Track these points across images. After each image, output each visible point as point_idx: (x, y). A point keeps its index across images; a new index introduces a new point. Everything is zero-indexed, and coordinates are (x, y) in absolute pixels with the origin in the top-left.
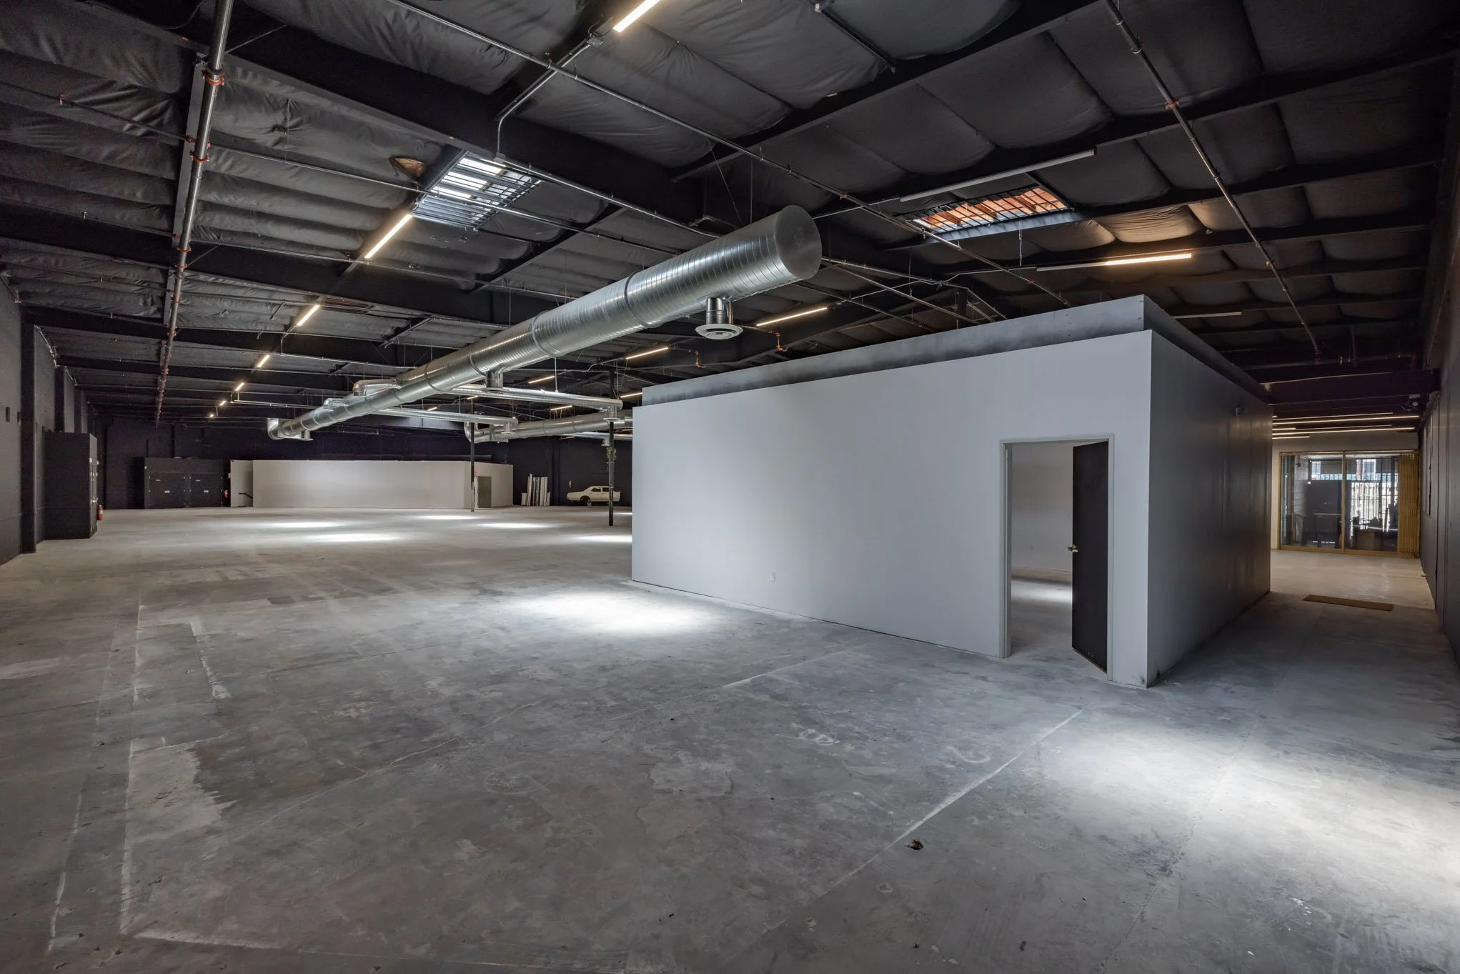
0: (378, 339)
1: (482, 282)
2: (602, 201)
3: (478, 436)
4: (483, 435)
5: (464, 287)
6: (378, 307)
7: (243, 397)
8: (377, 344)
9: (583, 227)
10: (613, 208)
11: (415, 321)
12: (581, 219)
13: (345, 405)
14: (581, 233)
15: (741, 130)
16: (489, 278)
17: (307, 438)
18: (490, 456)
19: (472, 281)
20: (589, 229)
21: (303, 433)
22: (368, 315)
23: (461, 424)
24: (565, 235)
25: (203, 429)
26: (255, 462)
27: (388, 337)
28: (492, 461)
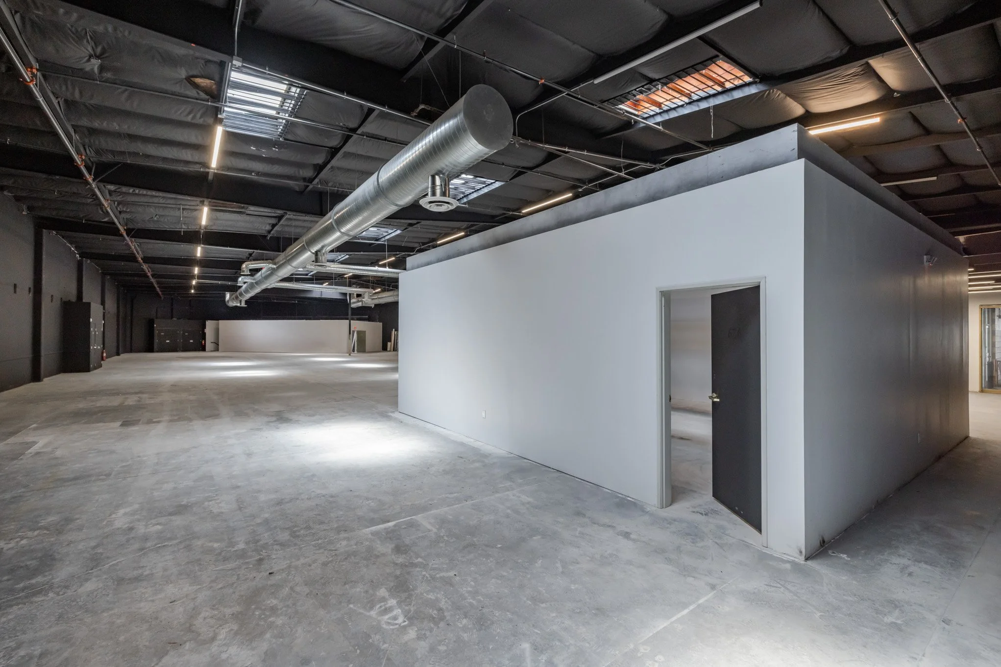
0: (264, 232)
1: (308, 184)
2: (361, 106)
3: (354, 303)
4: (358, 301)
5: (297, 189)
6: (252, 208)
7: (199, 277)
8: (265, 237)
9: (354, 130)
10: (371, 111)
11: (280, 218)
12: (352, 124)
13: (253, 281)
14: (355, 136)
15: (438, 22)
16: (311, 180)
17: (243, 305)
18: (367, 316)
19: (302, 184)
20: (359, 132)
21: (241, 302)
22: (247, 214)
23: (345, 294)
24: (347, 139)
25: (190, 300)
26: (221, 322)
27: (269, 232)
28: (369, 320)
